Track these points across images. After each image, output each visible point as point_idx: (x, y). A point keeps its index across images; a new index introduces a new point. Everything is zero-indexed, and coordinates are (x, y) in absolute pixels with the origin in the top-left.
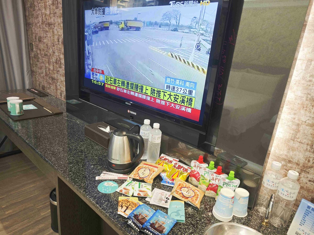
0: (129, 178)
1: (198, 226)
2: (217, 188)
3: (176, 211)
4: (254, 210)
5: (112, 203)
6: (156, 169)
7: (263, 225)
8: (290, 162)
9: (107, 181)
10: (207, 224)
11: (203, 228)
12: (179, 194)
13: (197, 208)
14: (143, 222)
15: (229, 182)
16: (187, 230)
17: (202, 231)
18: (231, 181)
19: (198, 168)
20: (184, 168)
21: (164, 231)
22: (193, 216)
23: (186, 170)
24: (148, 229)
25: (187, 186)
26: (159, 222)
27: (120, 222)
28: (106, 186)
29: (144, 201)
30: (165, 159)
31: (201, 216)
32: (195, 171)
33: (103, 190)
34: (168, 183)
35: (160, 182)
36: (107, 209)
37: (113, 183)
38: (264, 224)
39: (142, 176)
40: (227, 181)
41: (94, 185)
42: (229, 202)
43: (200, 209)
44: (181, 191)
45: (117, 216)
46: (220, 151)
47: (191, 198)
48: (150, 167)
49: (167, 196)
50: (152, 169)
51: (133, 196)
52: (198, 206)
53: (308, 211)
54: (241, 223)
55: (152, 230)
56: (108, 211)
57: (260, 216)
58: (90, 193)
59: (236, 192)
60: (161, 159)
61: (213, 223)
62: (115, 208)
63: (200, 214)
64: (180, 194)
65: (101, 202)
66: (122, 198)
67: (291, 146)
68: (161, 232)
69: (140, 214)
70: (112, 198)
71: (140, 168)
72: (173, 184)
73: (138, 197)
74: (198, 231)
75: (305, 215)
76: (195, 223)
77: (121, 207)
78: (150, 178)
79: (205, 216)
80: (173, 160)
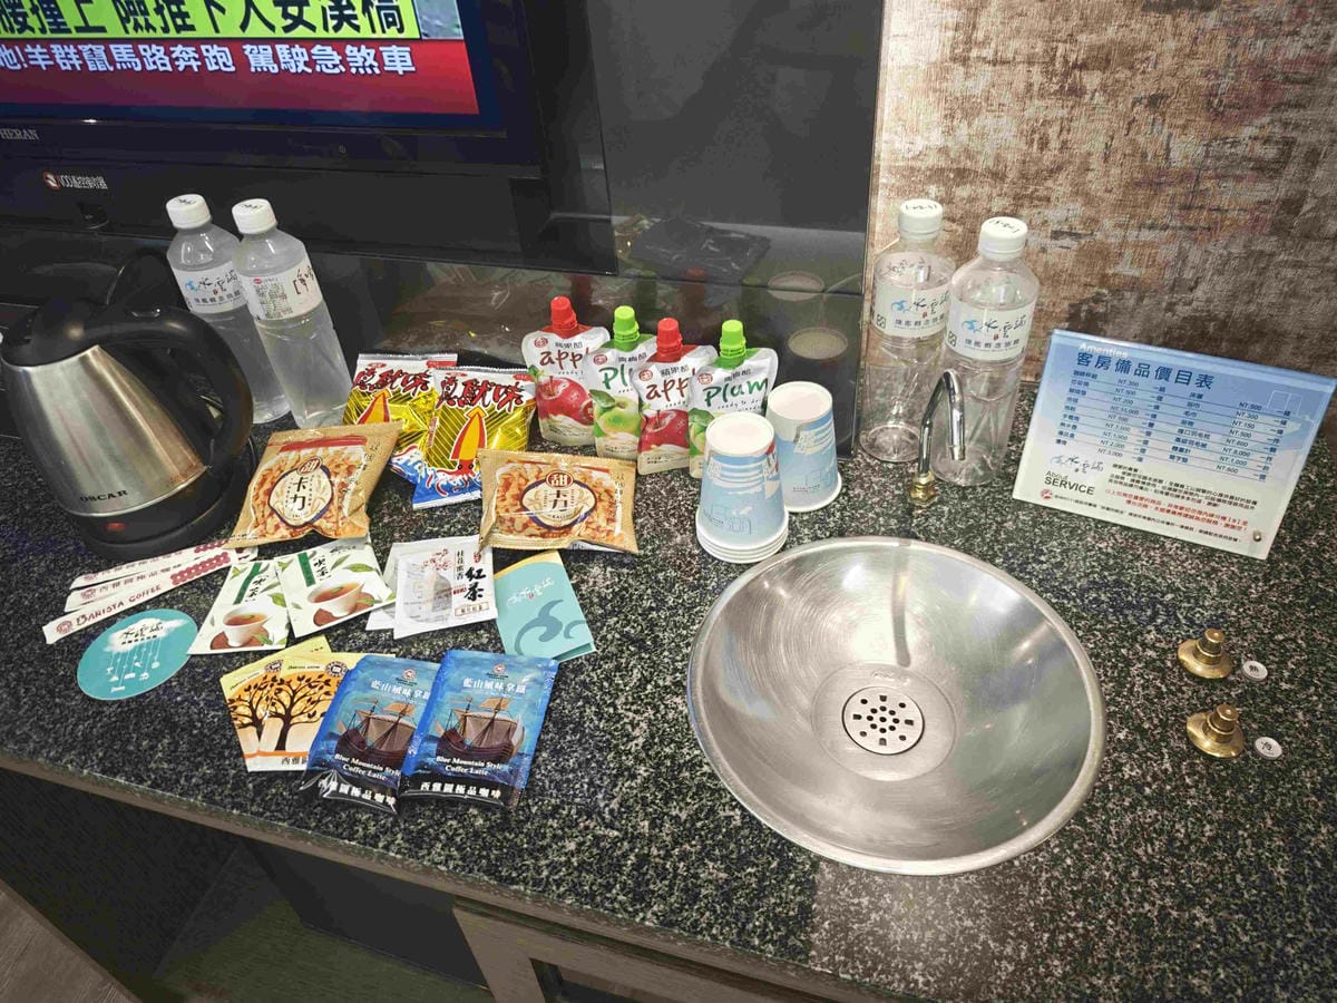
0: (234, 553)
1: (661, 635)
2: (681, 423)
3: (537, 616)
4: (864, 450)
5: (195, 727)
6: (357, 453)
7: (917, 499)
8: (962, 175)
9: (120, 622)
10: (696, 607)
11: (685, 632)
12: (520, 529)
13: (625, 553)
14: (399, 749)
15: (728, 379)
16: (618, 680)
17: (684, 651)
18: (738, 369)
19: (567, 363)
20: (499, 387)
21: (515, 740)
22: (622, 598)
23: (512, 394)
24: (436, 776)
25: (546, 470)
26: (478, 709)
27: (278, 804)
28: (124, 654)
29: (364, 636)
30: (388, 378)
31: (658, 582)
32: (558, 383)
33: (116, 684)
34: (449, 489)
35: (405, 505)
36: (180, 772)
37: (158, 621)
38: (920, 494)
39: (298, 514)
40: (719, 375)
41: (51, 682)
42: (761, 472)
43: (642, 552)
44: (527, 510)
45: (250, 786)
46: (635, 225)
47: (584, 524)
48: (320, 452)
49: (469, 563)
50: (339, 461)
51: (292, 640)
52: (630, 545)
53: (1083, 374)
54: (828, 534)
55: (460, 766)
56: (194, 780)
57: (891, 466)
58: (47, 731)
59: (772, 413)
60: (363, 385)
61: (720, 590)
62: (227, 747)
63: (649, 575)
64: (525, 526)
65: (131, 753)
66: (237, 680)
67: (959, 95)
68: (503, 754)
69: (368, 719)
70: (182, 702)
71: (269, 479)
72: (473, 486)
73: (327, 633)
74: (666, 660)
75: (1074, 396)
76: (642, 631)
77: (252, 730)
78: (345, 511)
79: (674, 574)
80: (429, 365)
